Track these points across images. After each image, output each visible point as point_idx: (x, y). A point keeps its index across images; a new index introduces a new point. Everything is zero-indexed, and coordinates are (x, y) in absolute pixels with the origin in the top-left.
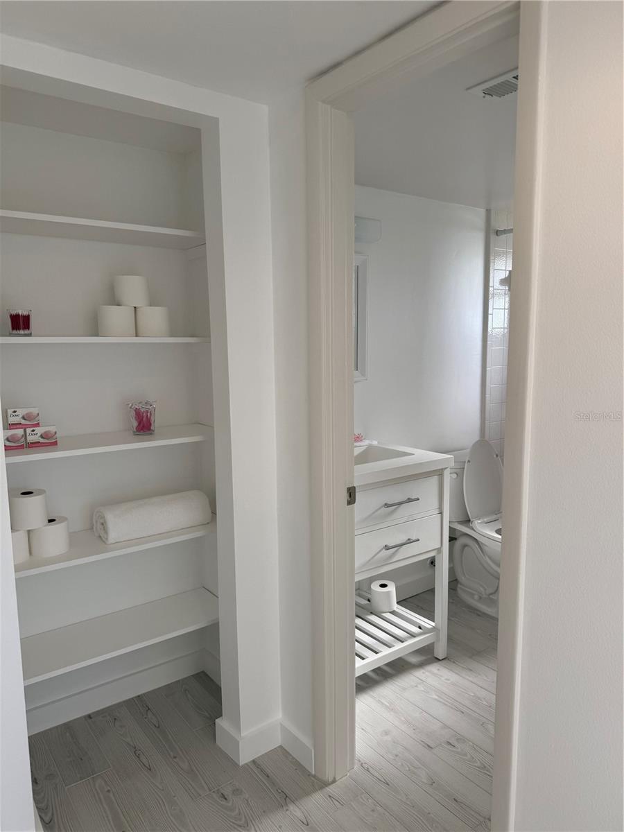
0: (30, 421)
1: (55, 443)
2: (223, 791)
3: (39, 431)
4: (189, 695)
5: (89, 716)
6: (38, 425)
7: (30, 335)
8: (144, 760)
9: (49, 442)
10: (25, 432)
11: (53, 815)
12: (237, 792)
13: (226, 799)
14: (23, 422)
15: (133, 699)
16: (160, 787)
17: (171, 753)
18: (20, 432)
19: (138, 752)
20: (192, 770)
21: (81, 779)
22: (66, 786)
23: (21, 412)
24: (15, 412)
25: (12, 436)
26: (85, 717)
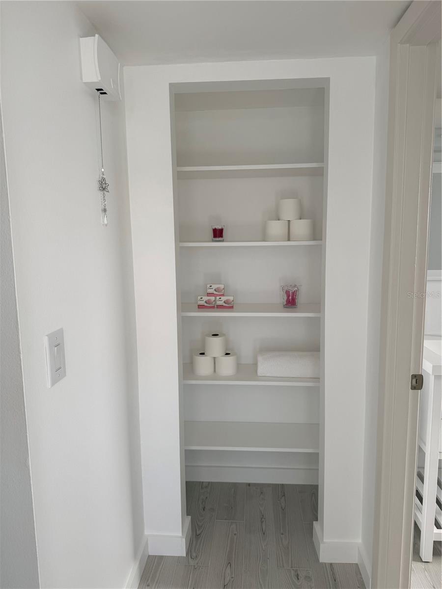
0: (218, 292)
1: (232, 307)
2: (299, 572)
3: (224, 298)
4: (313, 498)
5: (249, 485)
6: (223, 295)
7: (223, 241)
8: (264, 527)
9: (229, 306)
10: (216, 298)
11: (202, 531)
12: (308, 578)
13: (298, 579)
14: (215, 292)
15: (278, 485)
16: (264, 548)
17: (282, 531)
18: (213, 298)
19: (263, 519)
20: (288, 548)
21: (226, 520)
22: (217, 519)
23: (215, 286)
24: (211, 286)
25: (208, 300)
26: (247, 484)
